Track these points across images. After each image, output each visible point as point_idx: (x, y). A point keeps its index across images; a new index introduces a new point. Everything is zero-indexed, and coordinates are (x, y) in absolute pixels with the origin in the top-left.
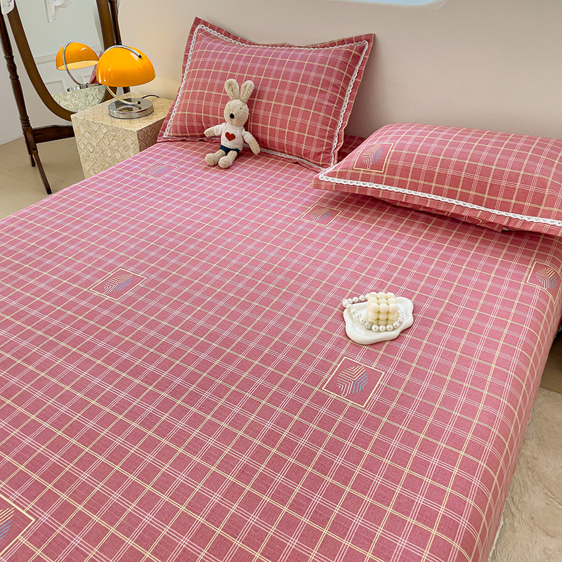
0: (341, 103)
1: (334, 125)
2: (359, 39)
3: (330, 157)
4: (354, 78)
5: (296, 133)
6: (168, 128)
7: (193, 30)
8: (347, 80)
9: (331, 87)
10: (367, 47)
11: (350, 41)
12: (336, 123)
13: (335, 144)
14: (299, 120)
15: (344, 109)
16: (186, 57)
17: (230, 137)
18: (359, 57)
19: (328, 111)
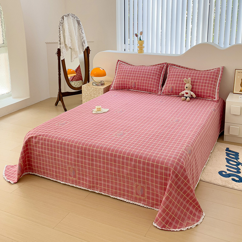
0: (160, 78)
1: (159, 84)
2: (163, 64)
4: (162, 73)
5: (150, 85)
6: (112, 87)
8: (161, 73)
9: (157, 75)
11: (161, 64)
12: (159, 83)
14: (150, 82)
15: (161, 80)
16: (116, 70)
18: (163, 68)
19: (157, 80)
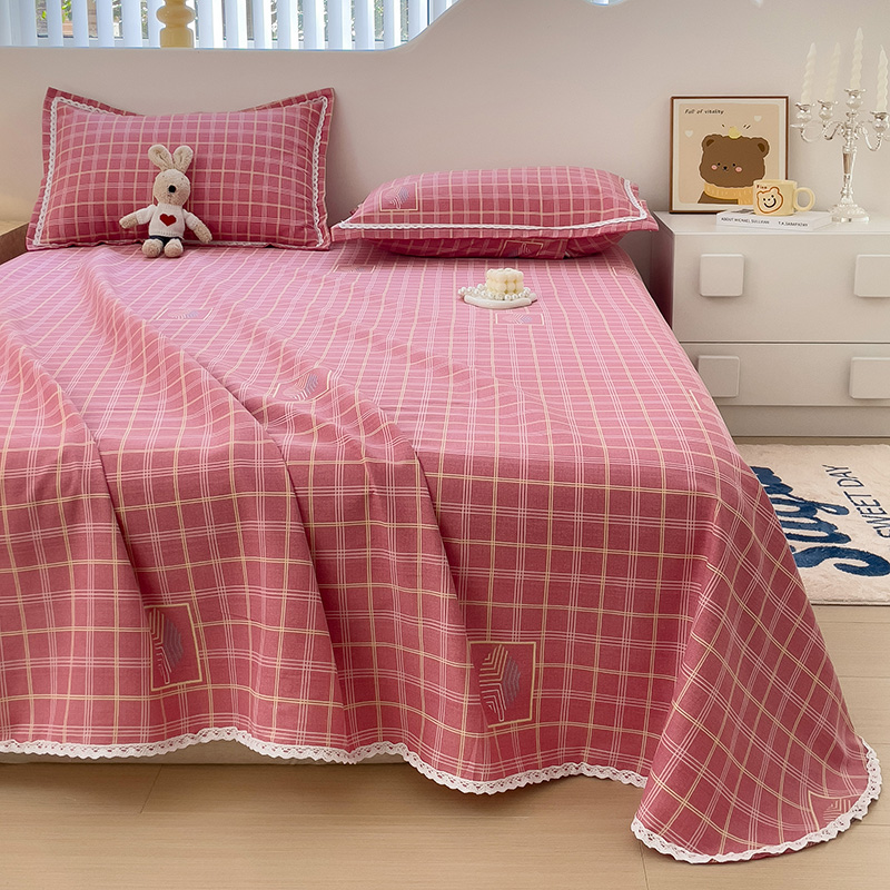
0: (310, 169)
1: (309, 193)
2: (313, 96)
3: (316, 233)
4: (318, 140)
5: (265, 204)
7: (47, 105)
9: (296, 149)
10: (326, 104)
11: (300, 99)
12: (312, 193)
13: (317, 218)
14: (266, 188)
15: (315, 177)
16: (46, 140)
17: (168, 220)
18: (319, 116)
19: (300, 177)
